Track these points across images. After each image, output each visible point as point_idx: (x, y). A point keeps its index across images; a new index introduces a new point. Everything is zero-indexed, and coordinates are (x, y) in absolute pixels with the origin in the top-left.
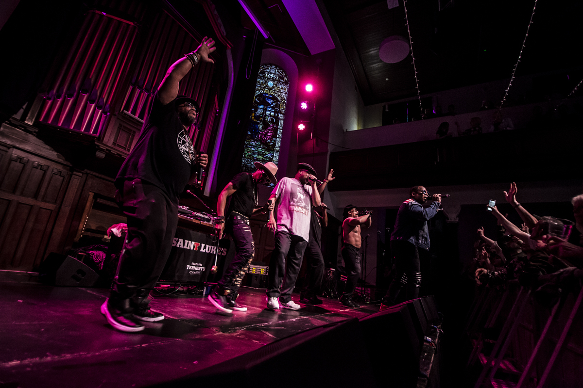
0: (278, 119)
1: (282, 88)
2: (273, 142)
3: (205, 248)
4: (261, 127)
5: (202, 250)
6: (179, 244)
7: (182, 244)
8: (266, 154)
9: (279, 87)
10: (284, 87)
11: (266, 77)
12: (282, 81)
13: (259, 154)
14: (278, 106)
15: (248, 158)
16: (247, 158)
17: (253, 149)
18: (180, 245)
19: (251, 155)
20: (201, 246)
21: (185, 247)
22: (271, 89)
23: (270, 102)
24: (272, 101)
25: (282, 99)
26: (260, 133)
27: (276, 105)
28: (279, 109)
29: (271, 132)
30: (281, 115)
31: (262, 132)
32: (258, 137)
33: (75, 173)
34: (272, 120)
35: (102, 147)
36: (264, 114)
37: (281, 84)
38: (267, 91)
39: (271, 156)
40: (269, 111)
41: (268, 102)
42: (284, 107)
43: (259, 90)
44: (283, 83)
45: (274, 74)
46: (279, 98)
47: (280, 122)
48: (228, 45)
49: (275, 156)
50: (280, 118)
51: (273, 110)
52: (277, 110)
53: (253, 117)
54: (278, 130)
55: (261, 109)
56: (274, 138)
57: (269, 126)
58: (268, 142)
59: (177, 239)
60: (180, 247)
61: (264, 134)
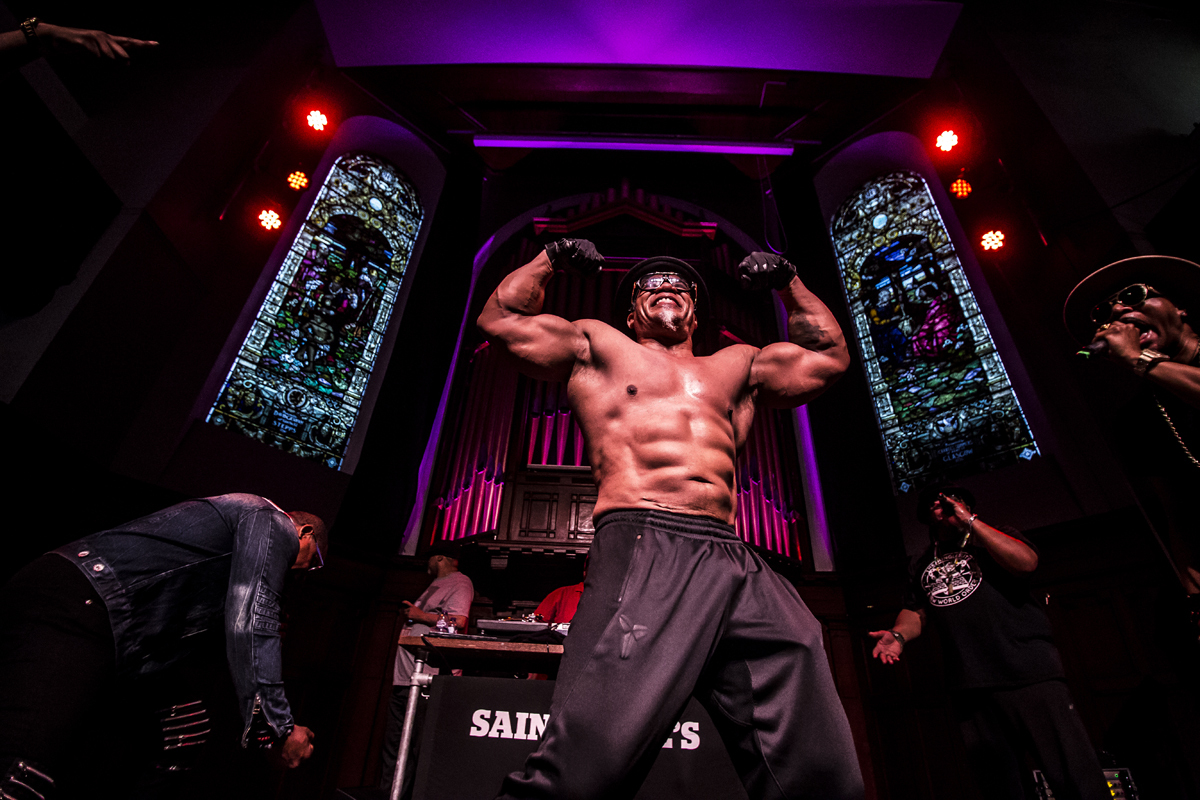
0: (942, 277)
1: (913, 206)
2: (961, 339)
4: (906, 325)
6: (496, 726)
7: (507, 727)
8: (957, 381)
9: (904, 211)
10: (914, 200)
11: (862, 219)
13: (938, 394)
14: (925, 248)
15: (912, 421)
16: (909, 422)
17: (913, 390)
18: (500, 731)
19: (918, 407)
21: (520, 735)
22: (888, 230)
23: (901, 256)
24: (902, 252)
25: (927, 227)
26: (912, 342)
27: (921, 251)
28: (932, 251)
29: (941, 321)
30: (947, 261)
31: (917, 334)
32: (912, 352)
34: (929, 289)
36: (900, 292)
37: (905, 201)
38: (878, 242)
39: (977, 376)
40: (907, 277)
41: (895, 261)
42: (944, 237)
43: (861, 254)
44: (909, 195)
45: (877, 196)
46: (918, 232)
47: (952, 277)
48: (705, 231)
49: (991, 369)
50: (948, 268)
51: (919, 267)
52: (928, 258)
53: (876, 319)
54: (959, 301)
55: (885, 288)
56: (959, 326)
57: (928, 307)
58: (947, 346)
59: (487, 714)
60: (503, 736)
61: (924, 337)
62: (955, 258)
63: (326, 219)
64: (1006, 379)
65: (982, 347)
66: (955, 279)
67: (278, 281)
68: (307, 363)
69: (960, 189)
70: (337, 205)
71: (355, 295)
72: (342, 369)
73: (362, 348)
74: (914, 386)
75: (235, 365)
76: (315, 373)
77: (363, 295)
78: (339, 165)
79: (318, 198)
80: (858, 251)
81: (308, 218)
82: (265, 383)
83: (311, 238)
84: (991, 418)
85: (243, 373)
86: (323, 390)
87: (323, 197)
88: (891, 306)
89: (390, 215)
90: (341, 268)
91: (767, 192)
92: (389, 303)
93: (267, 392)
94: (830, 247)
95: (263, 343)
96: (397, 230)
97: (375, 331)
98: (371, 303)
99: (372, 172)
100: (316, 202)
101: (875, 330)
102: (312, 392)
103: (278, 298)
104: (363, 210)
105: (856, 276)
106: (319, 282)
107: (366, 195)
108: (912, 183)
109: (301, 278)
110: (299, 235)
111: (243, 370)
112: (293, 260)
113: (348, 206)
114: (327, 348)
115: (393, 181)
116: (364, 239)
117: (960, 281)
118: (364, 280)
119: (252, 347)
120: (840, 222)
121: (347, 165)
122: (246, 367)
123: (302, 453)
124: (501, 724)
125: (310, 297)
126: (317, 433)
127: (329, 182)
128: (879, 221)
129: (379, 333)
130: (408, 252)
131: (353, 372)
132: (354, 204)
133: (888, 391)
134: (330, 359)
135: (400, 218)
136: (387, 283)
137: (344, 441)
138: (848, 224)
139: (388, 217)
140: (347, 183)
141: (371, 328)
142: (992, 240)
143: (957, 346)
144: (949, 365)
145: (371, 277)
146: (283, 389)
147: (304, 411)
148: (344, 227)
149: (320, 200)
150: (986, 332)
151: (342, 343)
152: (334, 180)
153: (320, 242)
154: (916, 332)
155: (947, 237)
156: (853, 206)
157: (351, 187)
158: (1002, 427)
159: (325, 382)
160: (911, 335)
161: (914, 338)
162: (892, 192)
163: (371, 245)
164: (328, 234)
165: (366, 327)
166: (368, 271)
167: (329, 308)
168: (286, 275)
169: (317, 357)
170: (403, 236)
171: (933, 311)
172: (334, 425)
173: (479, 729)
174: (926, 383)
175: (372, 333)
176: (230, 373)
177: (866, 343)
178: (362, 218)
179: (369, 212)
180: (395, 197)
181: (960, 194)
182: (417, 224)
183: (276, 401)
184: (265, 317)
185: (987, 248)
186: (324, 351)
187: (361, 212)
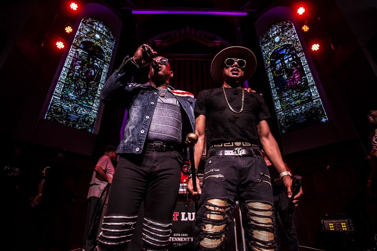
0: (298, 59)
1: (289, 33)
2: (303, 81)
3: (186, 216)
4: (285, 76)
5: (183, 219)
8: (302, 96)
9: (286, 35)
10: (289, 31)
11: (271, 38)
13: (295, 100)
15: (287, 109)
16: (285, 110)
17: (287, 99)
19: (289, 105)
22: (280, 42)
23: (284, 52)
24: (285, 50)
25: (293, 41)
26: (287, 82)
27: (291, 50)
28: (295, 50)
29: (297, 75)
30: (300, 54)
31: (289, 80)
32: (287, 86)
34: (293, 64)
36: (284, 65)
37: (286, 32)
38: (277, 46)
39: (308, 94)
40: (286, 59)
41: (282, 53)
42: (299, 45)
43: (270, 51)
44: (287, 29)
45: (276, 30)
46: (290, 43)
47: (301, 59)
48: (216, 44)
49: (313, 92)
50: (300, 56)
51: (290, 56)
52: (294, 52)
53: (275, 74)
54: (303, 68)
55: (278, 63)
56: (303, 77)
57: (293, 70)
58: (299, 84)
61: (291, 80)
62: (302, 53)
63: (80, 43)
64: (318, 95)
65: (310, 84)
66: (302, 60)
67: (65, 67)
68: (78, 96)
69: (305, 29)
70: (83, 37)
71: (93, 71)
72: (90, 97)
73: (97, 90)
74: (288, 97)
75: (52, 98)
76: (81, 99)
77: (96, 71)
78: (83, 22)
79: (76, 35)
80: (270, 50)
81: (73, 43)
82: (64, 104)
83: (75, 50)
84: (312, 108)
85: (56, 101)
86: (85, 105)
87: (78, 34)
88: (280, 70)
89: (103, 40)
90: (87, 61)
91: (238, 28)
92: (105, 73)
93: (65, 107)
94: (260, 48)
95: (62, 90)
96: (105, 46)
97: (101, 83)
98: (99, 73)
99: (95, 24)
100: (76, 37)
101: (275, 78)
102: (81, 106)
103: (65, 73)
104: (93, 39)
105: (269, 59)
106: (79, 67)
107: (94, 33)
108: (289, 25)
109: (73, 65)
110: (71, 49)
111: (56, 100)
112: (69, 59)
113: (87, 38)
114: (85, 90)
115: (103, 27)
116: (94, 50)
117: (304, 61)
118: (95, 65)
119: (58, 91)
120: (263, 39)
121: (86, 22)
122: (57, 99)
123: (79, 128)
125: (77, 72)
126: (84, 120)
127: (80, 29)
128: (277, 39)
129: (102, 84)
130: (111, 54)
131: (95, 98)
132: (90, 37)
133: (279, 99)
134: (86, 94)
135: (107, 41)
136: (104, 66)
137: (94, 122)
138: (266, 40)
139: (102, 41)
140: (86, 29)
141: (99, 82)
142: (315, 47)
143: (302, 84)
144: (299, 90)
145: (98, 64)
146: (71, 106)
147: (79, 113)
148: (87, 46)
149: (77, 36)
150: (312, 79)
151: (90, 88)
152: (81, 28)
153: (78, 52)
154: (289, 78)
155: (300, 45)
156: (268, 33)
157: (88, 30)
158: (316, 111)
159: (85, 102)
160: (287, 80)
161: (288, 81)
162: (282, 28)
163: (97, 52)
164: (81, 48)
165: (98, 82)
166: (97, 62)
167: (84, 76)
168: (67, 64)
169: (81, 94)
170: (108, 48)
171: (295, 72)
172: (89, 117)
174: (292, 96)
175: (100, 84)
176: (51, 101)
177: (272, 83)
178: (93, 42)
179: (95, 39)
180: (104, 33)
181: (305, 30)
182: (113, 43)
183: (69, 110)
184: (61, 80)
185: (313, 50)
186: (84, 91)
187: (92, 40)
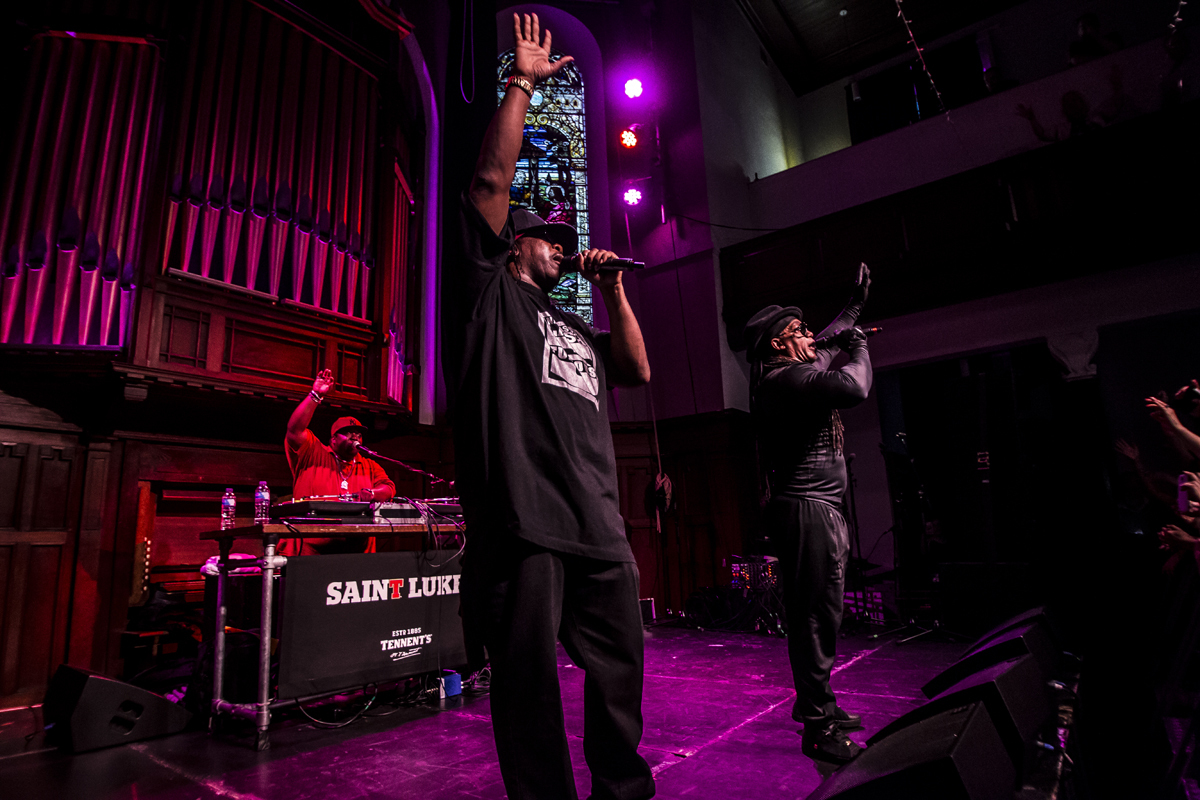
1: (567, 103)
5: (412, 594)
6: (347, 594)
7: (356, 593)
9: (558, 102)
10: (570, 97)
12: (564, 82)
14: (565, 151)
18: (350, 598)
20: (407, 584)
21: (366, 598)
22: (540, 112)
23: (543, 145)
24: (547, 143)
25: (572, 132)
27: (560, 150)
28: (570, 158)
30: (578, 174)
33: (92, 445)
34: (557, 191)
35: (133, 374)
36: (534, 181)
37: (562, 93)
39: (571, 286)
40: (543, 170)
41: (538, 148)
42: (582, 150)
44: (567, 89)
46: (564, 131)
47: (577, 191)
48: (400, 28)
49: (582, 285)
50: (577, 181)
51: (555, 166)
52: (565, 162)
54: (576, 216)
55: (522, 169)
57: (552, 208)
59: (339, 585)
60: (353, 601)
62: (584, 175)
64: (589, 298)
66: (579, 194)
69: (627, 139)
88: (523, 190)
108: (573, 79)
117: (581, 198)
124: (351, 592)
155: (584, 151)
171: (555, 214)
173: (333, 598)
181: (625, 142)
